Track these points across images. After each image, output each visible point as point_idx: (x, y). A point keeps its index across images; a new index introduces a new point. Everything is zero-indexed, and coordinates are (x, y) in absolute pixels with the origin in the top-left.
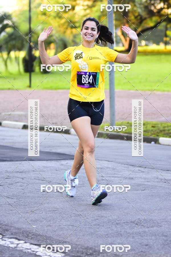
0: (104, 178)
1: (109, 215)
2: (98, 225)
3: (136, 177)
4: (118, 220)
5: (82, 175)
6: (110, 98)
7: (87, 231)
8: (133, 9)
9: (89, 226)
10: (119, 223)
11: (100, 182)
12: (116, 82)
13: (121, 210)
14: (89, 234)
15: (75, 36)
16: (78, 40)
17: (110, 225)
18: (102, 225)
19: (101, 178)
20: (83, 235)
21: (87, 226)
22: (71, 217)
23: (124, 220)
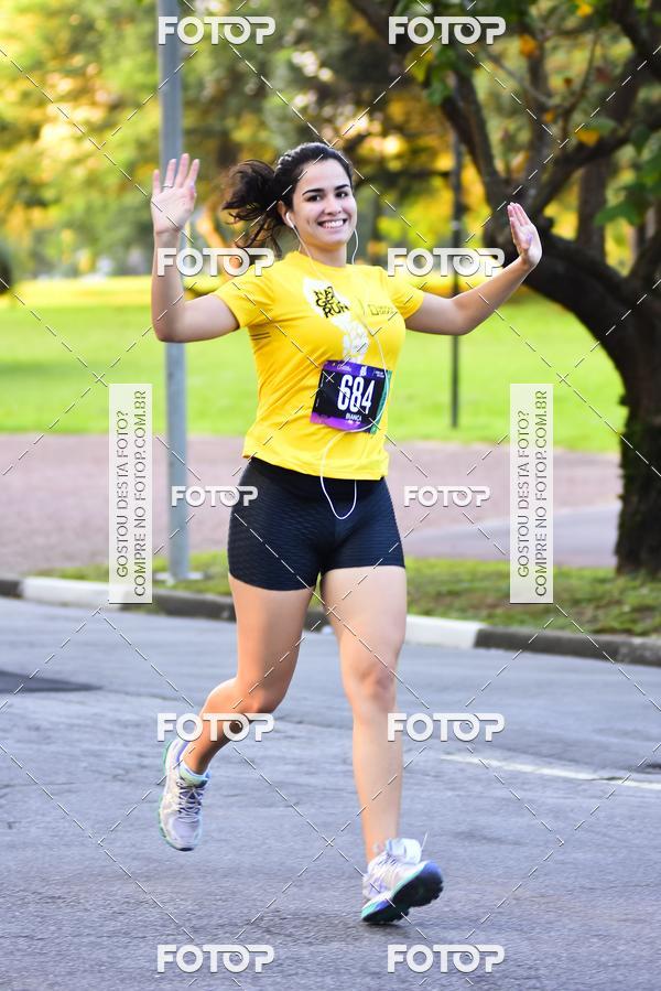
0: (146, 762)
1: (166, 898)
2: (126, 934)
3: (264, 758)
4: (200, 917)
5: (67, 749)
6: (171, 465)
7: (84, 959)
8: (254, 136)
9: (92, 939)
10: (201, 927)
11: (132, 776)
12: (192, 405)
13: (209, 878)
14: (91, 966)
15: (40, 237)
16: (50, 252)
17: (168, 935)
18: (140, 935)
19: (136, 760)
20: (70, 973)
21: (86, 940)
22: (25, 904)
23: (221, 917)
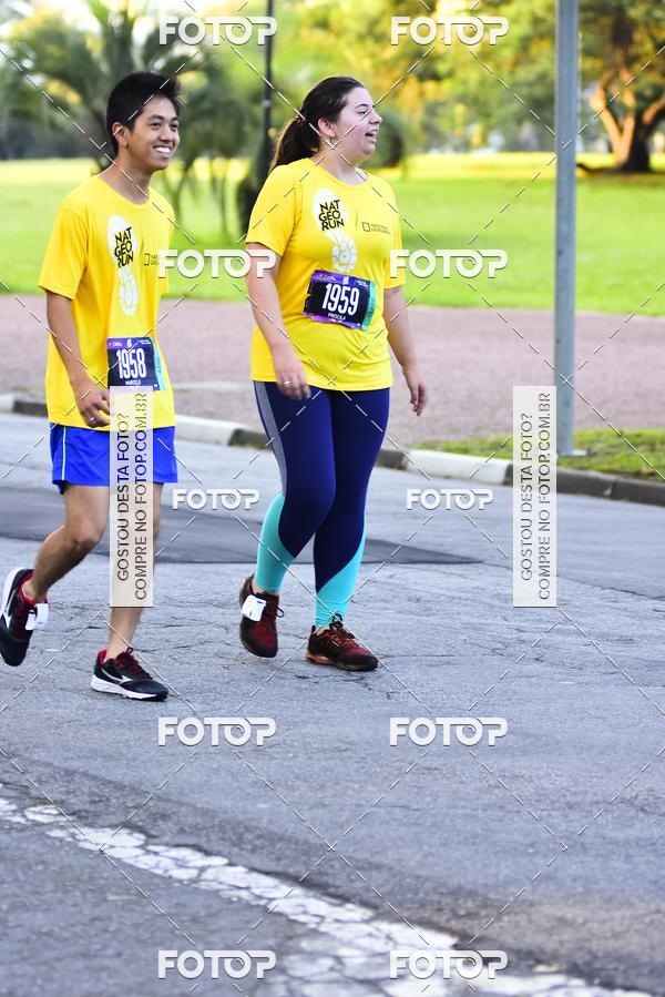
0: (525, 636)
1: (541, 773)
2: (501, 807)
3: (642, 637)
4: (575, 794)
5: (448, 621)
6: (558, 341)
7: (458, 831)
8: (648, 13)
9: (467, 811)
10: (575, 804)
11: (510, 649)
12: (580, 281)
13: (585, 755)
14: (465, 838)
15: (432, 110)
16: (443, 125)
17: (543, 810)
18: (515, 809)
19: (516, 635)
20: (445, 845)
21: (460, 812)
22: (402, 774)
23: (596, 794)
